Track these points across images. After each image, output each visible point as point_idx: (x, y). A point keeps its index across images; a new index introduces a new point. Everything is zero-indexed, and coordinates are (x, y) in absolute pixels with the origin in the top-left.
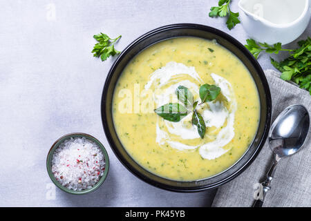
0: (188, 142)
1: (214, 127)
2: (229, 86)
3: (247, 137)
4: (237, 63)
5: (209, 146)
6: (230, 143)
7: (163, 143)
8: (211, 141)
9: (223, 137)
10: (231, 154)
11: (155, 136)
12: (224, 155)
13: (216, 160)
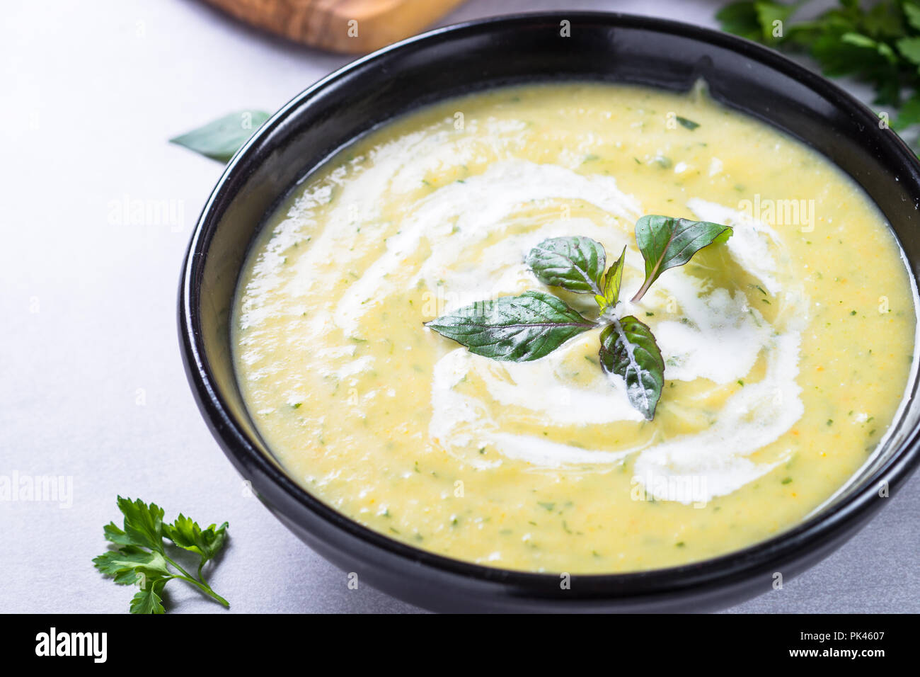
0: (580, 438)
1: (703, 382)
2: (769, 243)
3: (862, 417)
4: (805, 164)
5: (681, 451)
6: (782, 438)
7: (462, 440)
8: (693, 431)
9: (748, 419)
10: (787, 482)
11: (426, 414)
12: (756, 486)
13: (716, 503)
